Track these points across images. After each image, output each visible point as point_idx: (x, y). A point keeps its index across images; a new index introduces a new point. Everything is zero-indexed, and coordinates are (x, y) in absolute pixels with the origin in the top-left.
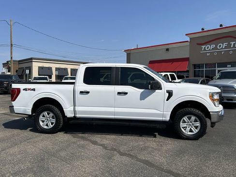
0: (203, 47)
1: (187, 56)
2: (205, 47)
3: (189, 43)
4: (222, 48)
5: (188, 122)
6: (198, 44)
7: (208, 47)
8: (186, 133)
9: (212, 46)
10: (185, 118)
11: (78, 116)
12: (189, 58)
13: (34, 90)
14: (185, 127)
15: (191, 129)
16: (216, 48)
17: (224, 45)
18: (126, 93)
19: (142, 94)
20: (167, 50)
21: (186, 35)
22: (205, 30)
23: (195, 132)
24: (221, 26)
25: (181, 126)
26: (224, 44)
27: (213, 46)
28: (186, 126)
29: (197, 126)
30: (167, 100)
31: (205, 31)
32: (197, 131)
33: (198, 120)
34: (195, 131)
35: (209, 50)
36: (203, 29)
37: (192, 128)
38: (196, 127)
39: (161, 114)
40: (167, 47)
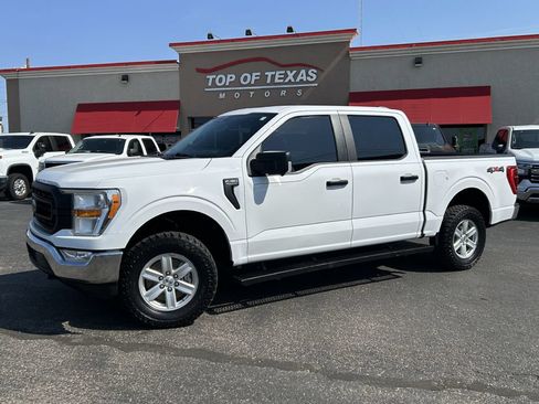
0: (211, 77)
1: (174, 96)
2: (214, 79)
3: (178, 66)
4: (249, 85)
6: (198, 70)
7: (221, 79)
9: (229, 76)
12: (178, 102)
16: (237, 83)
17: (254, 78)
20: (125, 78)
21: (171, 45)
22: (215, 39)
24: (248, 32)
26: (254, 74)
27: (231, 78)
31: (215, 42)
35: (224, 86)
36: (210, 36)
40: (124, 70)
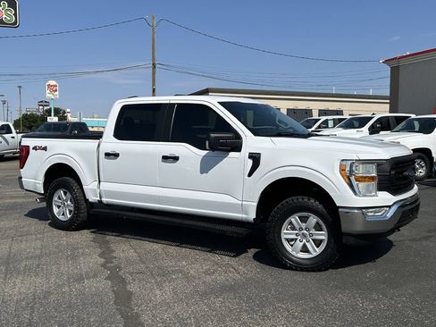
5: (301, 229)
8: (294, 253)
10: (295, 219)
11: (104, 200)
13: (45, 149)
14: (292, 240)
15: (304, 245)
18: (176, 159)
19: (204, 160)
23: (314, 254)
25: (284, 237)
28: (294, 237)
29: (321, 241)
30: (250, 175)
32: (319, 251)
33: (324, 227)
34: (316, 251)
37: (308, 244)
38: (318, 243)
39: (238, 204)
